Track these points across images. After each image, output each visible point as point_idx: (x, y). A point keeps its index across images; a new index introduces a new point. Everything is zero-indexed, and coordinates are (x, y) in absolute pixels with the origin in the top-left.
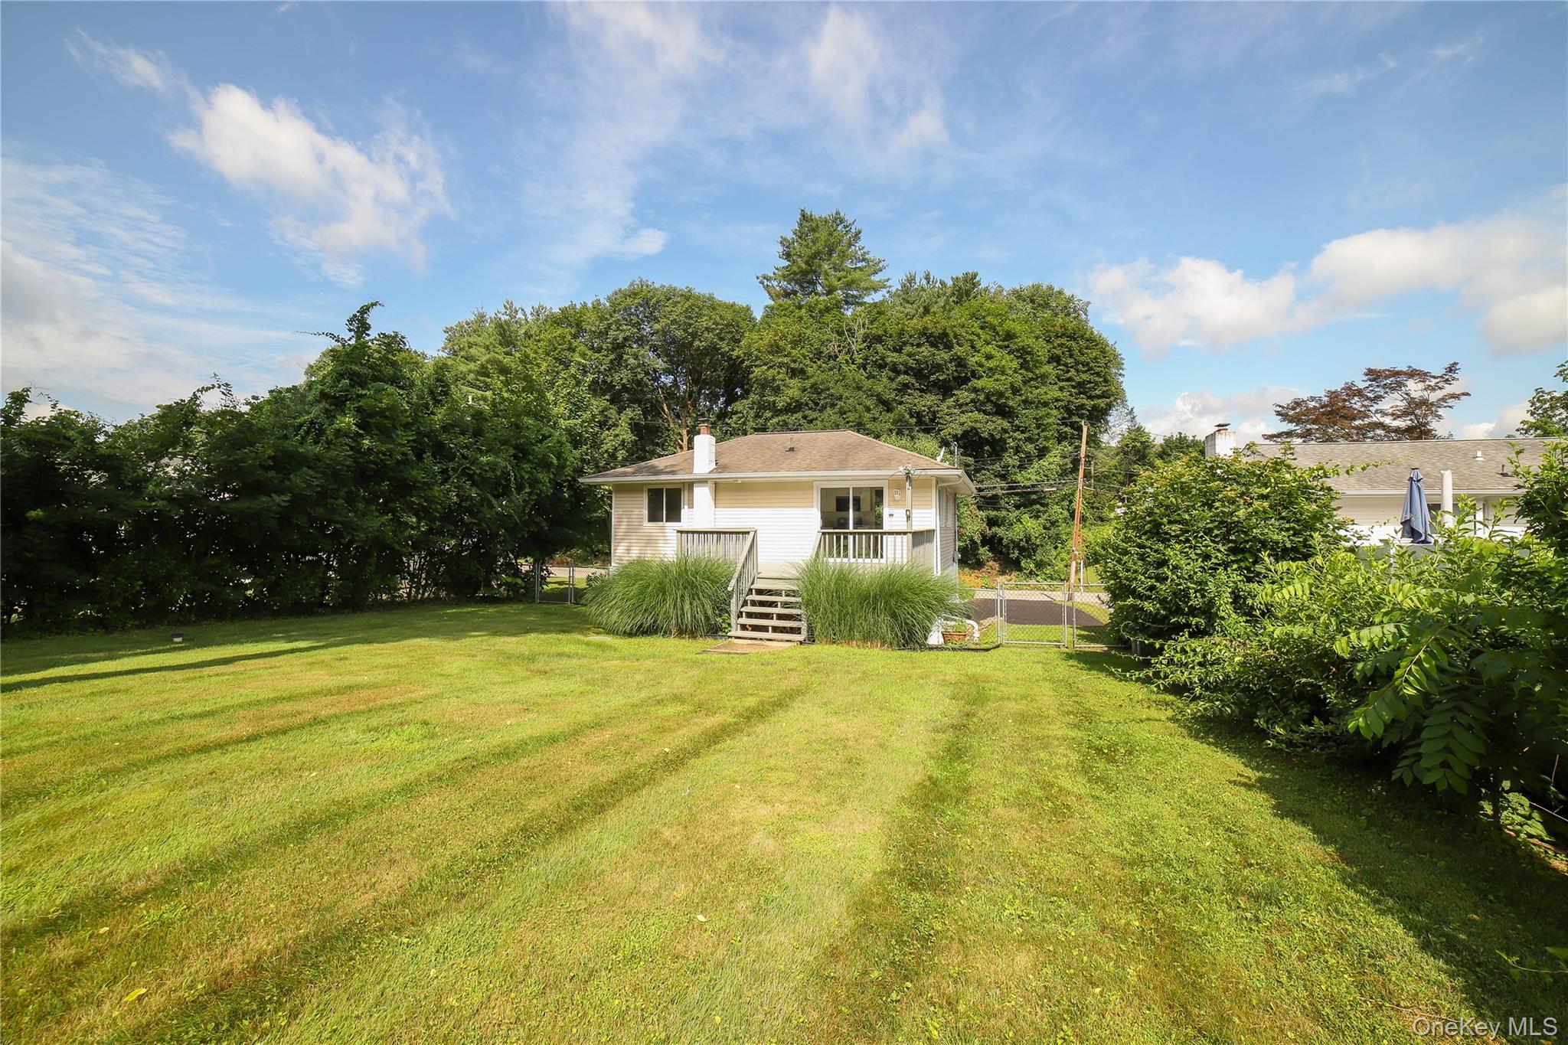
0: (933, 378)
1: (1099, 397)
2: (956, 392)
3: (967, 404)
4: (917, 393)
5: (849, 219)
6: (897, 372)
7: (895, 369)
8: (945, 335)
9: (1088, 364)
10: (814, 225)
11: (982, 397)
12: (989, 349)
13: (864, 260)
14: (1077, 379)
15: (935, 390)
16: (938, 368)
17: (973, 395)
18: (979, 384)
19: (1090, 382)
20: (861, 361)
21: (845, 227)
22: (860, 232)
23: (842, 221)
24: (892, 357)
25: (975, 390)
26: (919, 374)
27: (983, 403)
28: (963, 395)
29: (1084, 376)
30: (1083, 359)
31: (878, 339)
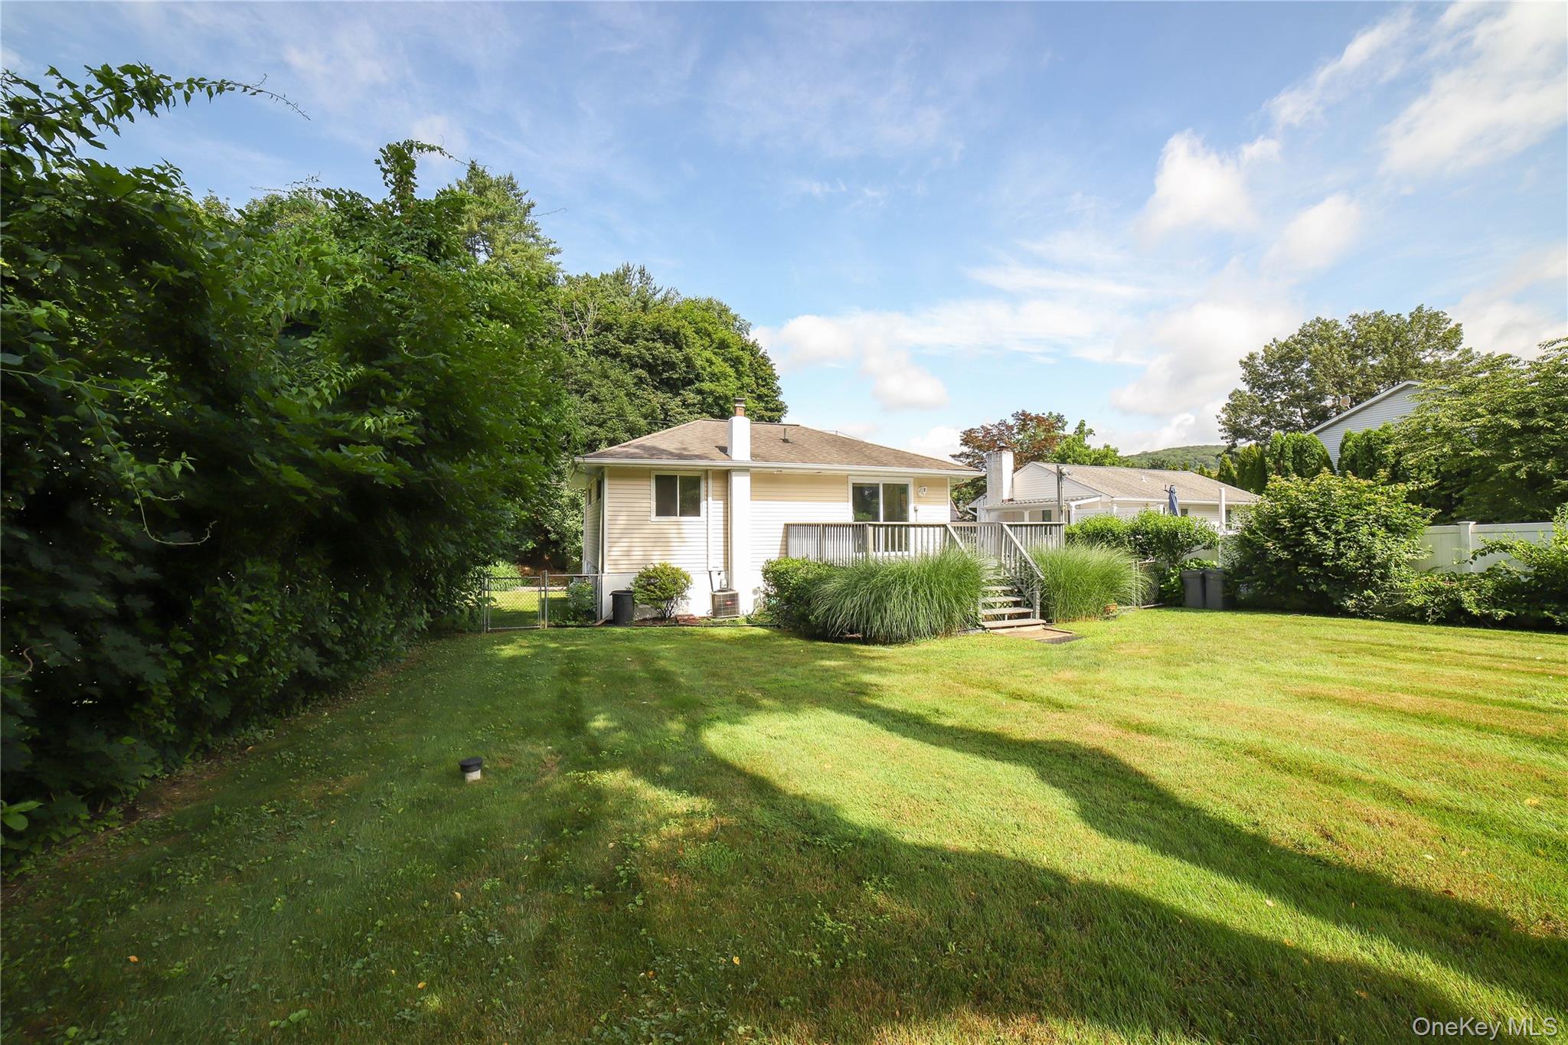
0: (665, 375)
1: (772, 410)
2: (681, 392)
3: (694, 405)
4: (650, 389)
5: (521, 188)
6: (634, 366)
7: (629, 358)
8: (676, 334)
9: (765, 380)
10: (488, 184)
11: (710, 400)
12: (708, 354)
13: (533, 236)
14: (758, 392)
15: (665, 388)
16: (672, 366)
17: (699, 397)
18: (707, 386)
19: (767, 396)
20: (592, 348)
21: (516, 195)
22: (533, 205)
23: (513, 188)
24: (626, 349)
25: (700, 392)
26: (651, 368)
27: (710, 406)
28: (692, 397)
29: (764, 391)
30: (761, 373)
31: (608, 328)
